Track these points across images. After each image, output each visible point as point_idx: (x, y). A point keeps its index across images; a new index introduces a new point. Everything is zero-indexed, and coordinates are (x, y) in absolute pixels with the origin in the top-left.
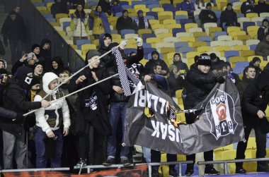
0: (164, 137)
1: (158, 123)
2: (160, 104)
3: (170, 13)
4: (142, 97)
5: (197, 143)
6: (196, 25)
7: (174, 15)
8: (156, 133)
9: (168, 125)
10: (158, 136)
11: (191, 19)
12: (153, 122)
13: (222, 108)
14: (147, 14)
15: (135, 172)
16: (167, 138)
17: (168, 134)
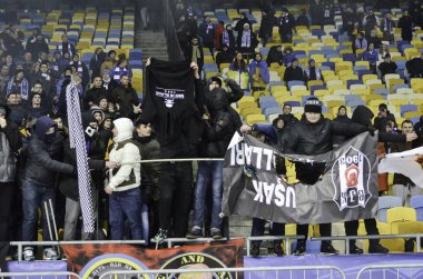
0: (268, 202)
1: (260, 183)
2: (265, 157)
3: (350, 64)
4: (240, 153)
5: (314, 210)
6: (375, 76)
7: (354, 65)
8: (258, 197)
9: (276, 184)
10: (261, 201)
11: (373, 70)
12: (254, 182)
13: (354, 171)
14: (324, 64)
15: (228, 248)
16: (272, 202)
17: (274, 197)
